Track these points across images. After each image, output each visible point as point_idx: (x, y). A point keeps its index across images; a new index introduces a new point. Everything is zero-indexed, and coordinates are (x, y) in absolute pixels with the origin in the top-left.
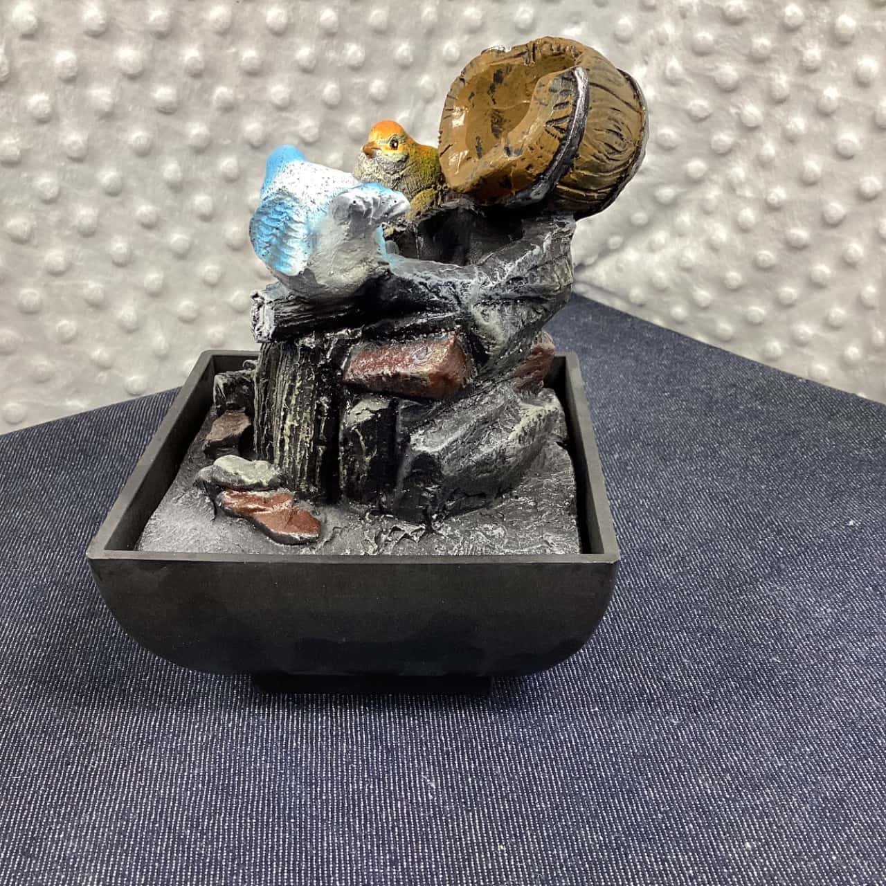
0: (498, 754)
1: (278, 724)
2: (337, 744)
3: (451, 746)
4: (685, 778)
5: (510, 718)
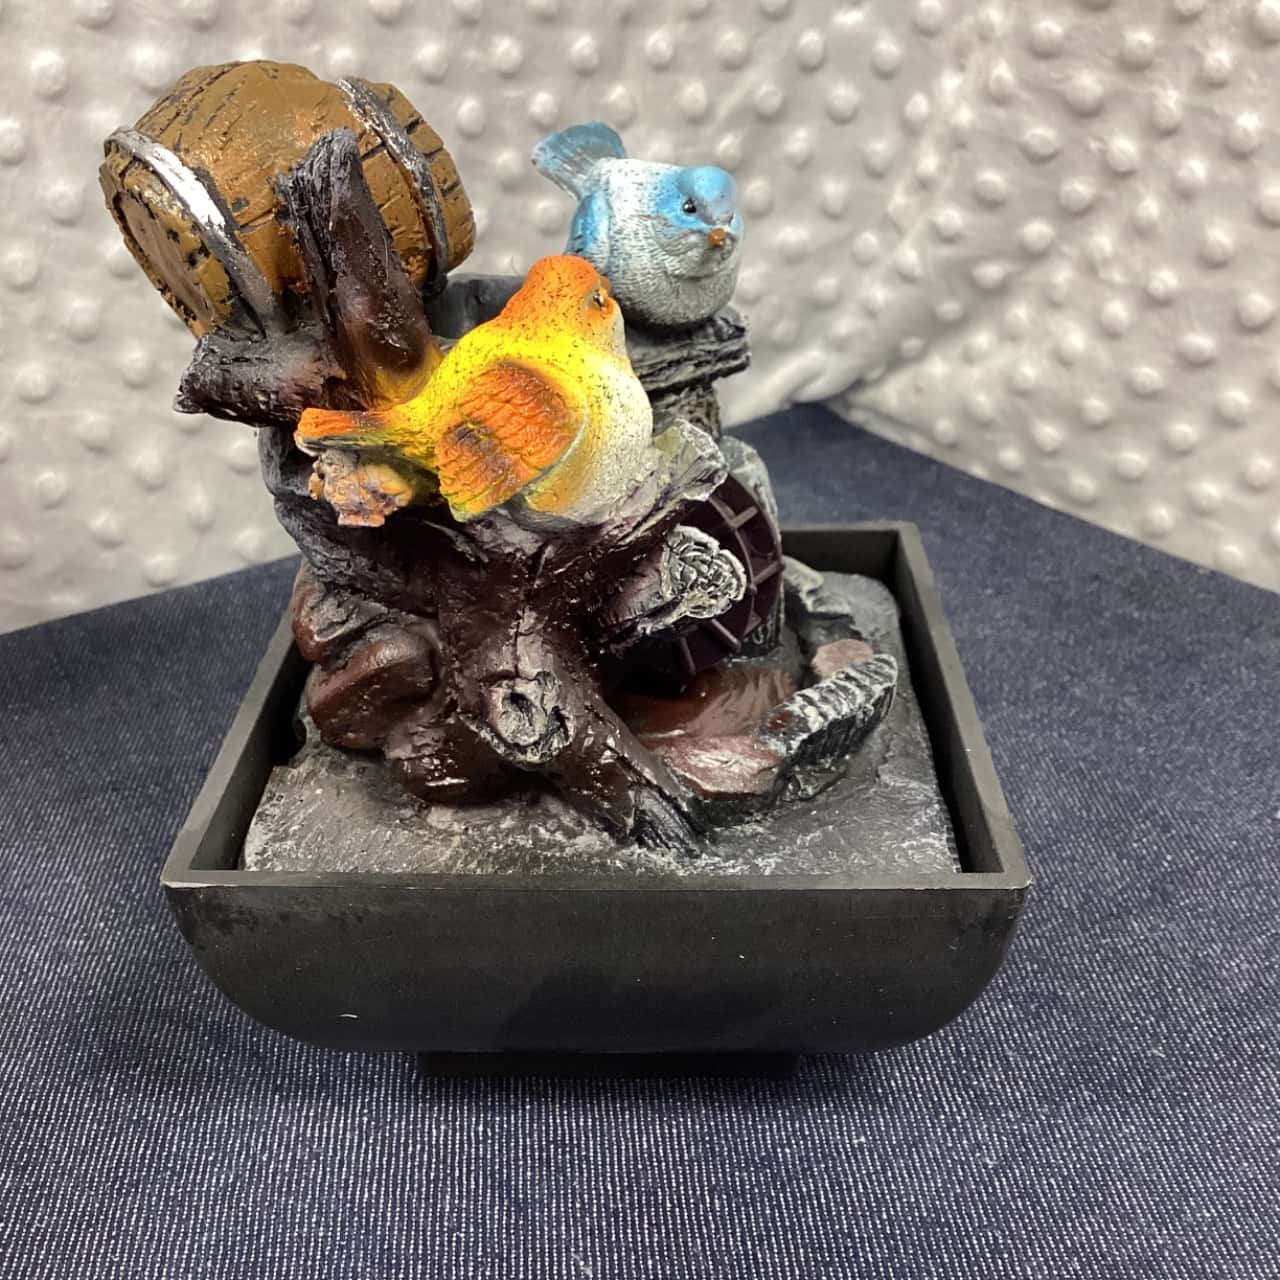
0: (698, 1216)
1: (342, 1157)
2: (435, 1196)
4: (1003, 1262)
5: (721, 1155)
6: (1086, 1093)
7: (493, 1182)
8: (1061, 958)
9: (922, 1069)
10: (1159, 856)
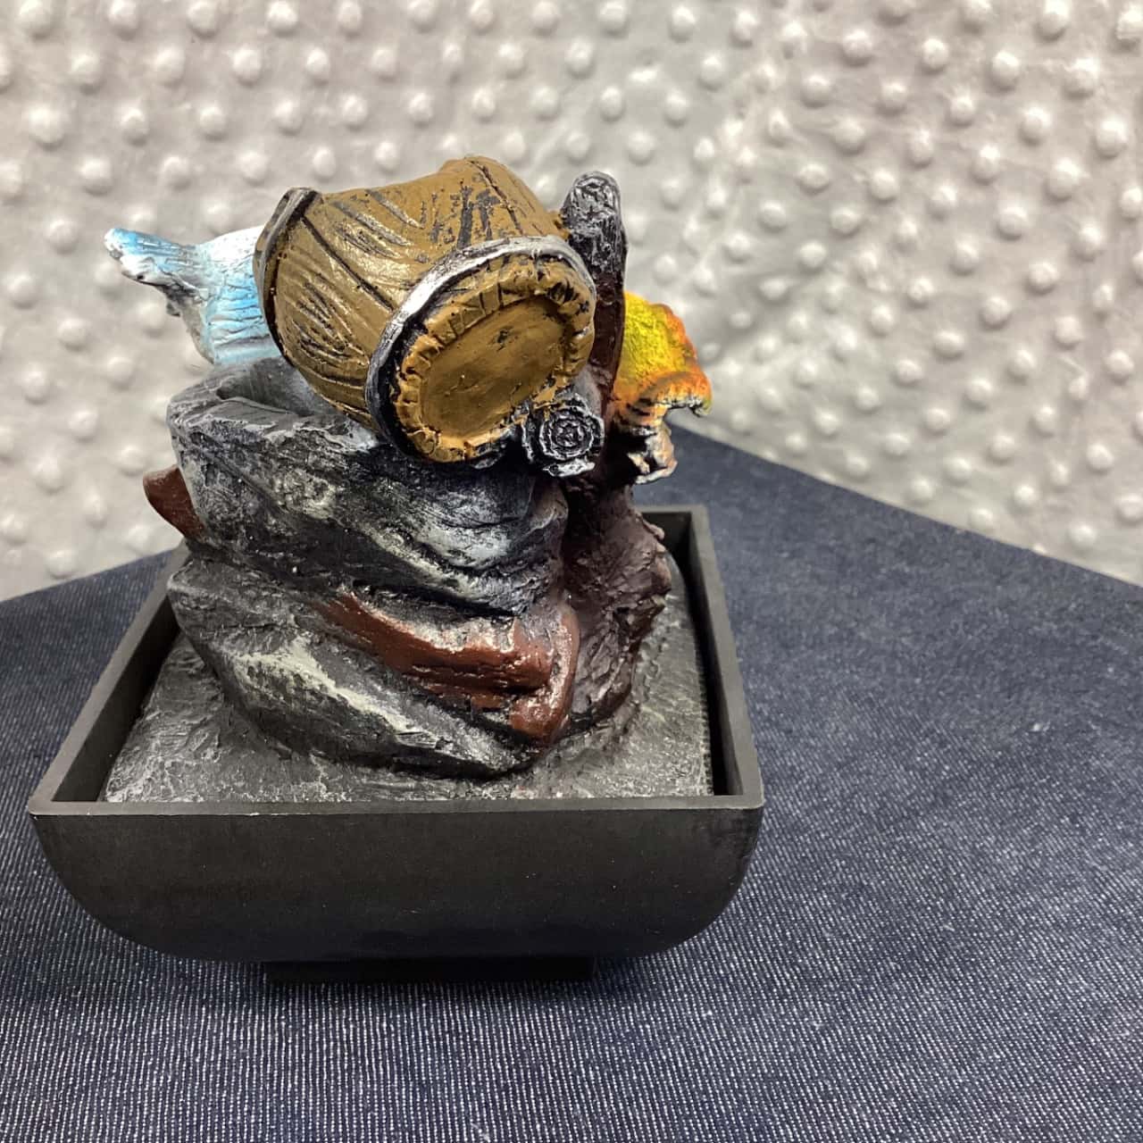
0: (576, 1086)
1: (266, 1055)
2: (350, 1082)
3: (511, 1077)
4: (834, 1107)
5: (592, 1032)
6: (892, 964)
7: (399, 1068)
8: (864, 855)
9: (755, 952)
10: (939, 767)
